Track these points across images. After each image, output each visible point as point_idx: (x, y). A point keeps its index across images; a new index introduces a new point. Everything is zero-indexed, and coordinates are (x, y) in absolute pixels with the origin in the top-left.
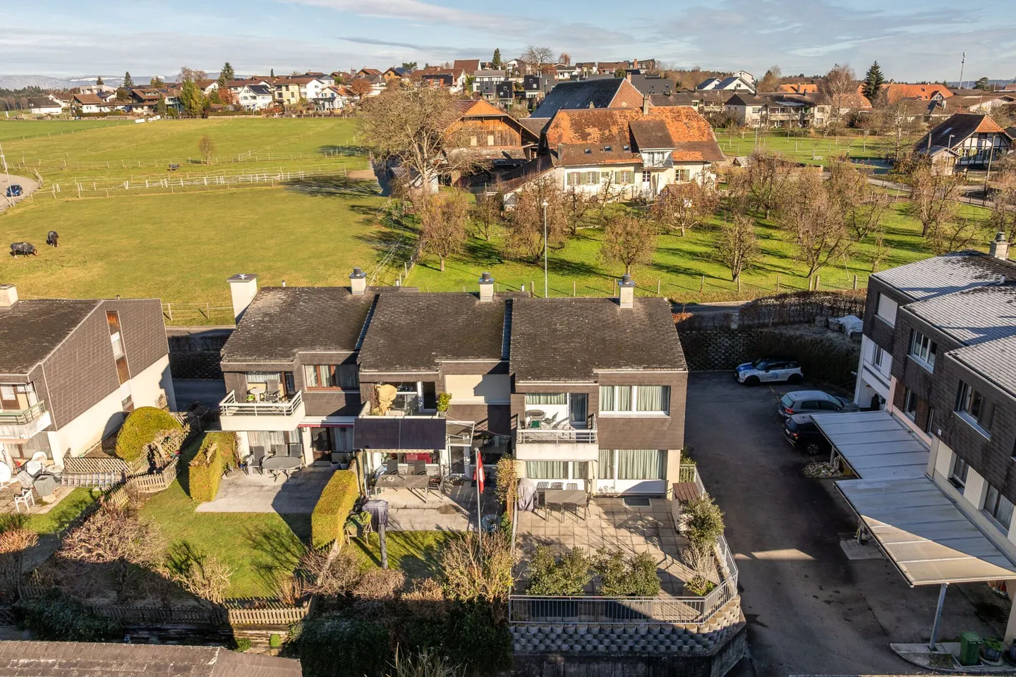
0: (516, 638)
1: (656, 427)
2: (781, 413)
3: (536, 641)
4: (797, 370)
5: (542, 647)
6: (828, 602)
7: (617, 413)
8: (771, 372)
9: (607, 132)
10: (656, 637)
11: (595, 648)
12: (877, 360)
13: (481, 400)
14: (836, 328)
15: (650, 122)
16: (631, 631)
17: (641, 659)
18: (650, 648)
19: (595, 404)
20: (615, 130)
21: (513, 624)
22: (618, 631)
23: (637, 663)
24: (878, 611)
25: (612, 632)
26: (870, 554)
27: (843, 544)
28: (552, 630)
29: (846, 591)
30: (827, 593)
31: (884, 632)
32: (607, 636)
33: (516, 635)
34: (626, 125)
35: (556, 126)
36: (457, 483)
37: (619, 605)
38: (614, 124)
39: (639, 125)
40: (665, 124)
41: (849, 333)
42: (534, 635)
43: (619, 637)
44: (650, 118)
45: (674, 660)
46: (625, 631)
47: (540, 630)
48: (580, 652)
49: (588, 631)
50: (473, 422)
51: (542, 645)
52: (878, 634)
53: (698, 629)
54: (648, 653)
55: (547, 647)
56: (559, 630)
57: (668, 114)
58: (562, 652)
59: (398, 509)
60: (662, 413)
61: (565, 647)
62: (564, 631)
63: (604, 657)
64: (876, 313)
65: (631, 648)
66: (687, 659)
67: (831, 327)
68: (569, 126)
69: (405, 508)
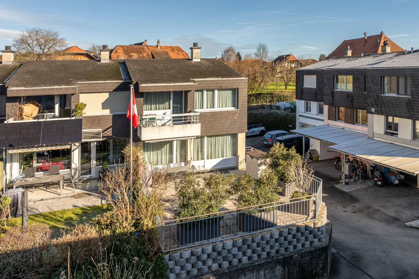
0: (171, 267)
3: (189, 266)
4: (263, 128)
5: (195, 272)
6: (355, 212)
7: (205, 110)
9: (141, 55)
10: (285, 239)
11: (240, 261)
12: (308, 109)
13: (107, 112)
14: (276, 108)
15: (161, 52)
16: (268, 236)
17: (278, 262)
18: (282, 251)
19: (192, 103)
20: (145, 54)
21: (167, 253)
22: (258, 239)
23: (275, 267)
24: (382, 209)
25: (253, 241)
26: (354, 188)
27: (336, 186)
28: (203, 252)
29: (358, 205)
30: (349, 208)
31: (396, 219)
32: (249, 247)
33: (171, 264)
34: (150, 53)
35: (116, 52)
36: (85, 182)
37: (254, 217)
38: (144, 52)
39: (156, 53)
40: (168, 53)
41: (283, 109)
42: (187, 260)
43: (258, 245)
44: (161, 50)
45: (302, 256)
46: (262, 239)
47: (192, 254)
48: (228, 268)
49: (234, 246)
51: (194, 269)
52: (394, 220)
53: (314, 224)
54: (282, 255)
55: (199, 270)
56: (209, 249)
57: (169, 49)
58: (213, 272)
59: (35, 202)
60: (233, 109)
61: (215, 266)
62: (214, 250)
63: (249, 267)
64: (303, 86)
65: (268, 254)
66: (310, 252)
67: (273, 108)
68: (122, 52)
69: (42, 200)
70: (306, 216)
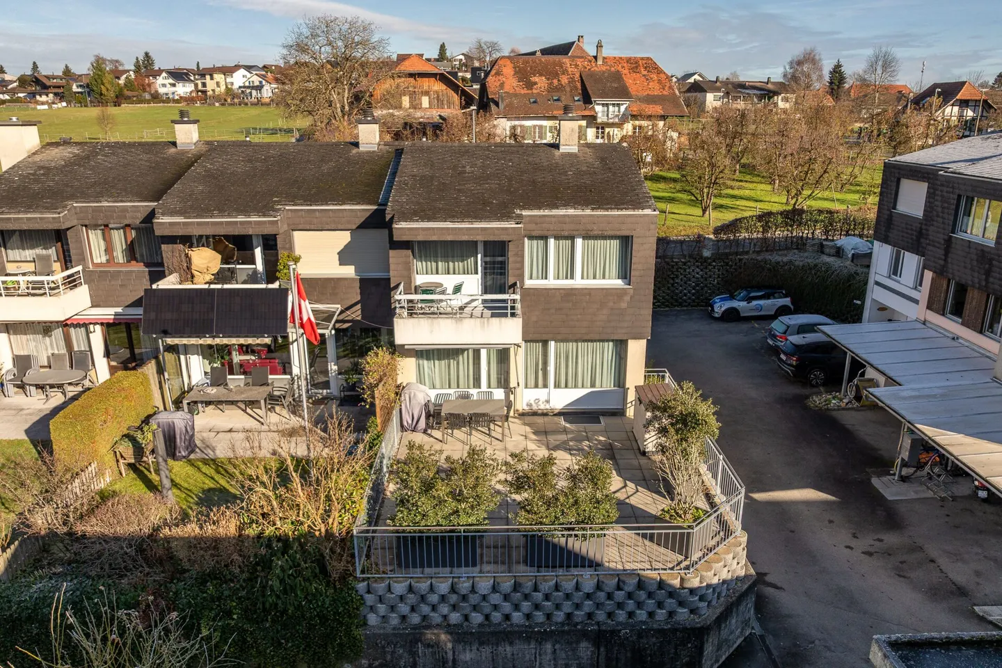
0: (369, 603)
1: (611, 304)
2: (771, 342)
3: (404, 609)
4: (787, 301)
5: (415, 619)
6: (870, 554)
7: (552, 282)
8: (755, 303)
9: (555, 82)
10: (610, 596)
11: (507, 617)
12: (895, 269)
13: (349, 271)
14: (833, 251)
15: (604, 72)
16: (569, 586)
17: (585, 635)
18: (601, 616)
19: (518, 265)
20: (564, 80)
21: (364, 580)
22: (546, 586)
23: (578, 642)
24: (943, 562)
25: (536, 589)
26: (916, 492)
27: (875, 481)
28: (432, 589)
29: (891, 539)
30: (866, 542)
31: (961, 592)
32: (526, 597)
33: (370, 599)
34: (578, 75)
35: (498, 74)
36: (317, 402)
37: (547, 542)
38: (563, 74)
39: (592, 75)
40: (621, 75)
41: (850, 256)
42: (402, 598)
43: (547, 597)
44: (604, 68)
45: (641, 634)
46: (557, 587)
47: (410, 589)
48: (481, 625)
49: (494, 589)
50: (339, 306)
51: (415, 615)
52: (952, 593)
53: (682, 580)
54: (598, 623)
55: (425, 618)
56: (444, 587)
57: (625, 65)
58: (449, 625)
59: (218, 432)
60: (619, 283)
61: (455, 618)
62: (453, 589)
63: (522, 632)
64: (895, 208)
65: (569, 616)
66: (661, 632)
67: (827, 251)
68: (513, 73)
69: (230, 431)
70: (681, 558)
